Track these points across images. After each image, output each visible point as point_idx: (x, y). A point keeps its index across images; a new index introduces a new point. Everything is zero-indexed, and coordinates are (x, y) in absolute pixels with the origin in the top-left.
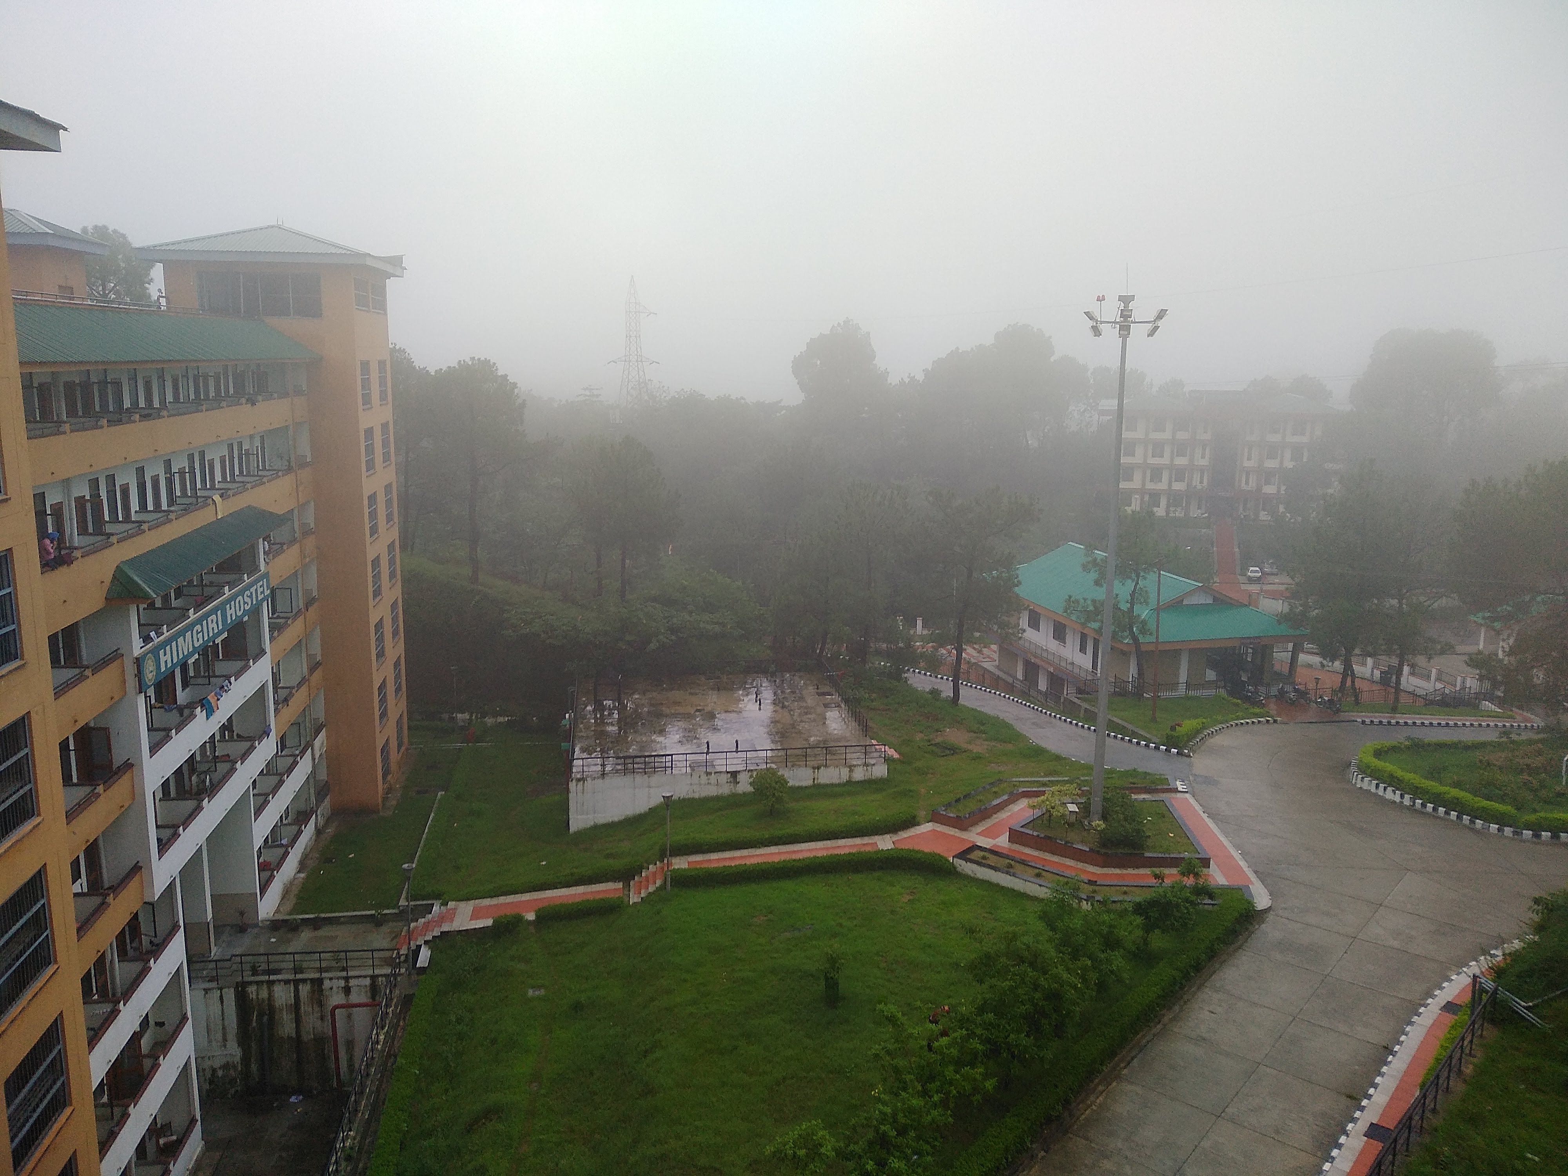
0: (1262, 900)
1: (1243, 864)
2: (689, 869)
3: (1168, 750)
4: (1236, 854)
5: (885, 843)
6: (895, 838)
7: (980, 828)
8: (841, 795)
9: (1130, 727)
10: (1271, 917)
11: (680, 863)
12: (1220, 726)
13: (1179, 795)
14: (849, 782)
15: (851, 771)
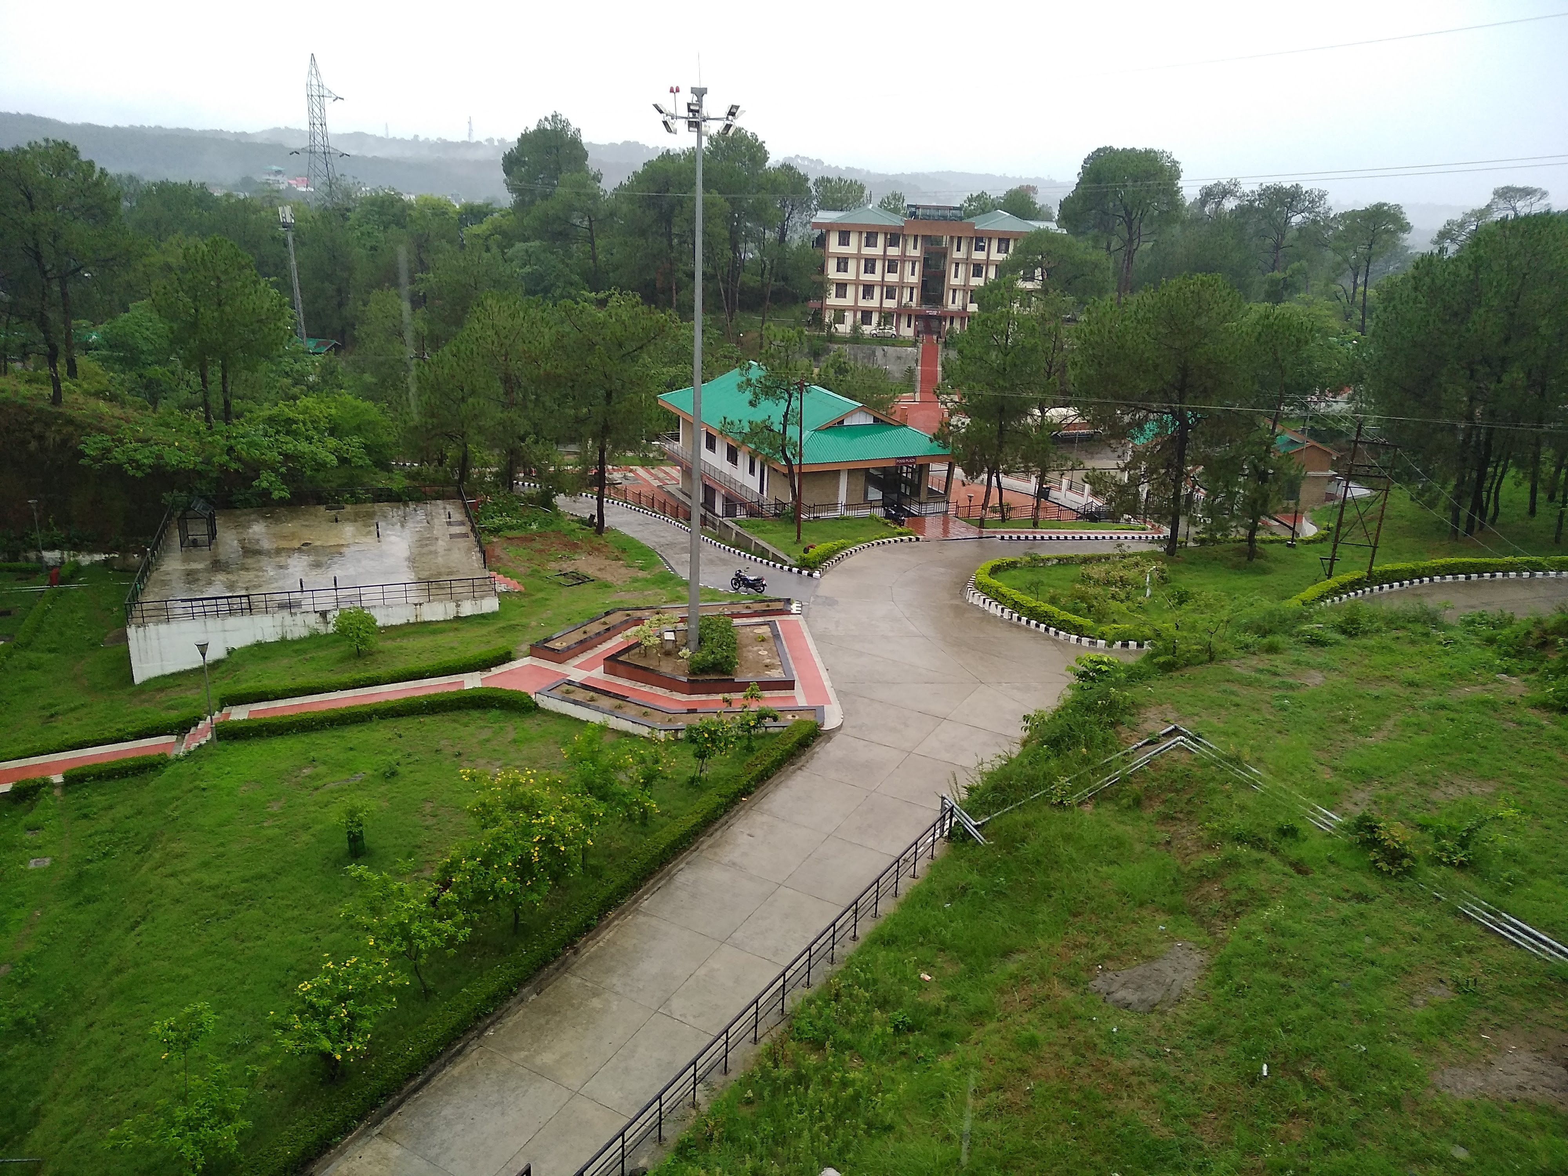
0: (831, 721)
1: (827, 684)
2: (248, 720)
3: (800, 572)
4: (824, 675)
5: (472, 681)
6: (486, 674)
7: (577, 661)
8: (442, 632)
9: (772, 549)
10: (838, 737)
11: (239, 714)
12: (860, 546)
13: (791, 617)
14: (458, 618)
15: (458, 606)
